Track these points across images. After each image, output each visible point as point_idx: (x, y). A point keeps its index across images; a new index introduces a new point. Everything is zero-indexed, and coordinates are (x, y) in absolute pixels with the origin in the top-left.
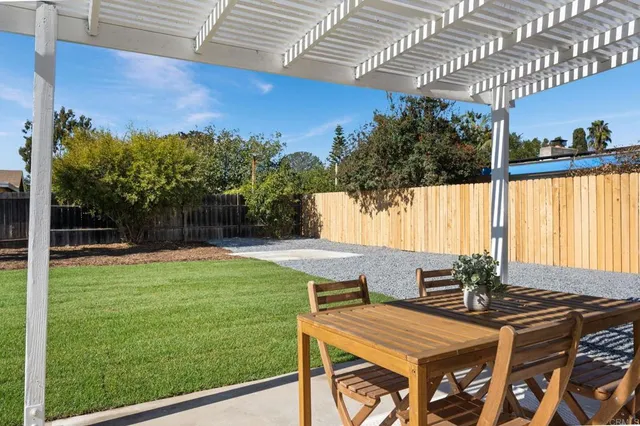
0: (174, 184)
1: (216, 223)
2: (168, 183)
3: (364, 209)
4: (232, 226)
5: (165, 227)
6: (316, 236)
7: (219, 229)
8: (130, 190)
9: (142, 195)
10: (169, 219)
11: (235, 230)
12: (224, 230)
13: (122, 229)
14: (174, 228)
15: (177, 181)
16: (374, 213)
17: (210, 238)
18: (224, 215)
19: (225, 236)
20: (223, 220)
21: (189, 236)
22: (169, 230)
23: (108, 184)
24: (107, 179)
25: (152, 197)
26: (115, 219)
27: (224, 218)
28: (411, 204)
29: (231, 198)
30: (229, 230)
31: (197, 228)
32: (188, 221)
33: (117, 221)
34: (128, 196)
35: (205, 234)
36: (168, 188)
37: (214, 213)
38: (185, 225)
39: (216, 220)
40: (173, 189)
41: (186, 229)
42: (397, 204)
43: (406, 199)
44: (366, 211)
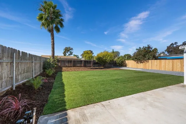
6: (126, 67)
43: (147, 62)
44: (138, 63)
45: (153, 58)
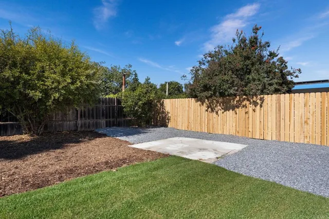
1: (101, 118)
3: (210, 109)
4: (111, 120)
5: (63, 120)
6: (165, 125)
7: (103, 121)
8: (34, 88)
10: (65, 114)
11: (114, 122)
12: (106, 122)
13: (23, 123)
14: (70, 121)
15: (81, 82)
16: (219, 112)
17: (97, 127)
18: (106, 112)
19: (107, 126)
20: (106, 115)
21: (81, 127)
22: (65, 123)
23: (8, 80)
26: (16, 114)
27: (107, 115)
28: (261, 106)
29: (111, 100)
30: (110, 122)
31: (87, 121)
32: (81, 116)
33: (18, 117)
34: (31, 93)
35: (93, 125)
36: (72, 87)
37: (100, 111)
38: (79, 119)
39: (101, 115)
41: (79, 122)
42: (245, 106)
43: (255, 104)
44: (212, 111)
45: (281, 85)
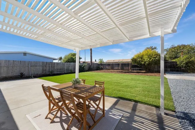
0: (151, 60)
2: (150, 60)
4: (173, 69)
9: (145, 62)
12: (170, 70)
17: (166, 71)
22: (155, 69)
24: (138, 60)
25: (147, 63)
26: (142, 67)
29: (173, 62)
38: (159, 68)
39: (168, 67)
40: (151, 61)
